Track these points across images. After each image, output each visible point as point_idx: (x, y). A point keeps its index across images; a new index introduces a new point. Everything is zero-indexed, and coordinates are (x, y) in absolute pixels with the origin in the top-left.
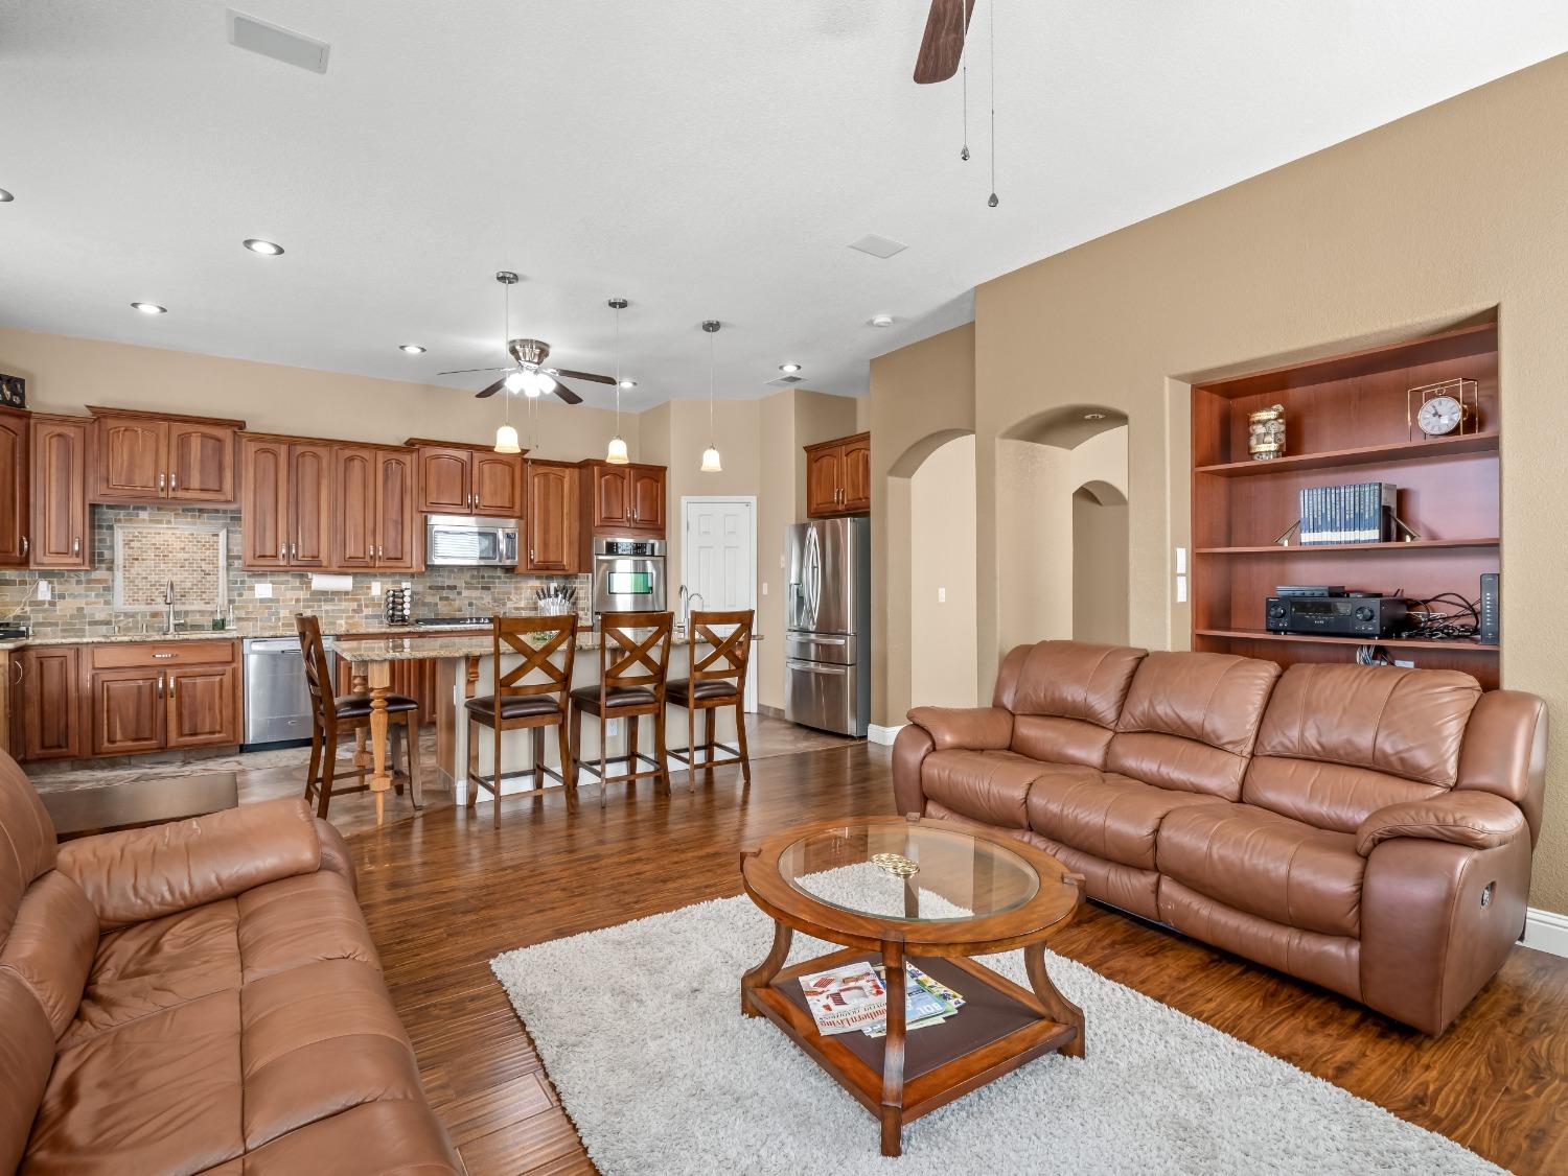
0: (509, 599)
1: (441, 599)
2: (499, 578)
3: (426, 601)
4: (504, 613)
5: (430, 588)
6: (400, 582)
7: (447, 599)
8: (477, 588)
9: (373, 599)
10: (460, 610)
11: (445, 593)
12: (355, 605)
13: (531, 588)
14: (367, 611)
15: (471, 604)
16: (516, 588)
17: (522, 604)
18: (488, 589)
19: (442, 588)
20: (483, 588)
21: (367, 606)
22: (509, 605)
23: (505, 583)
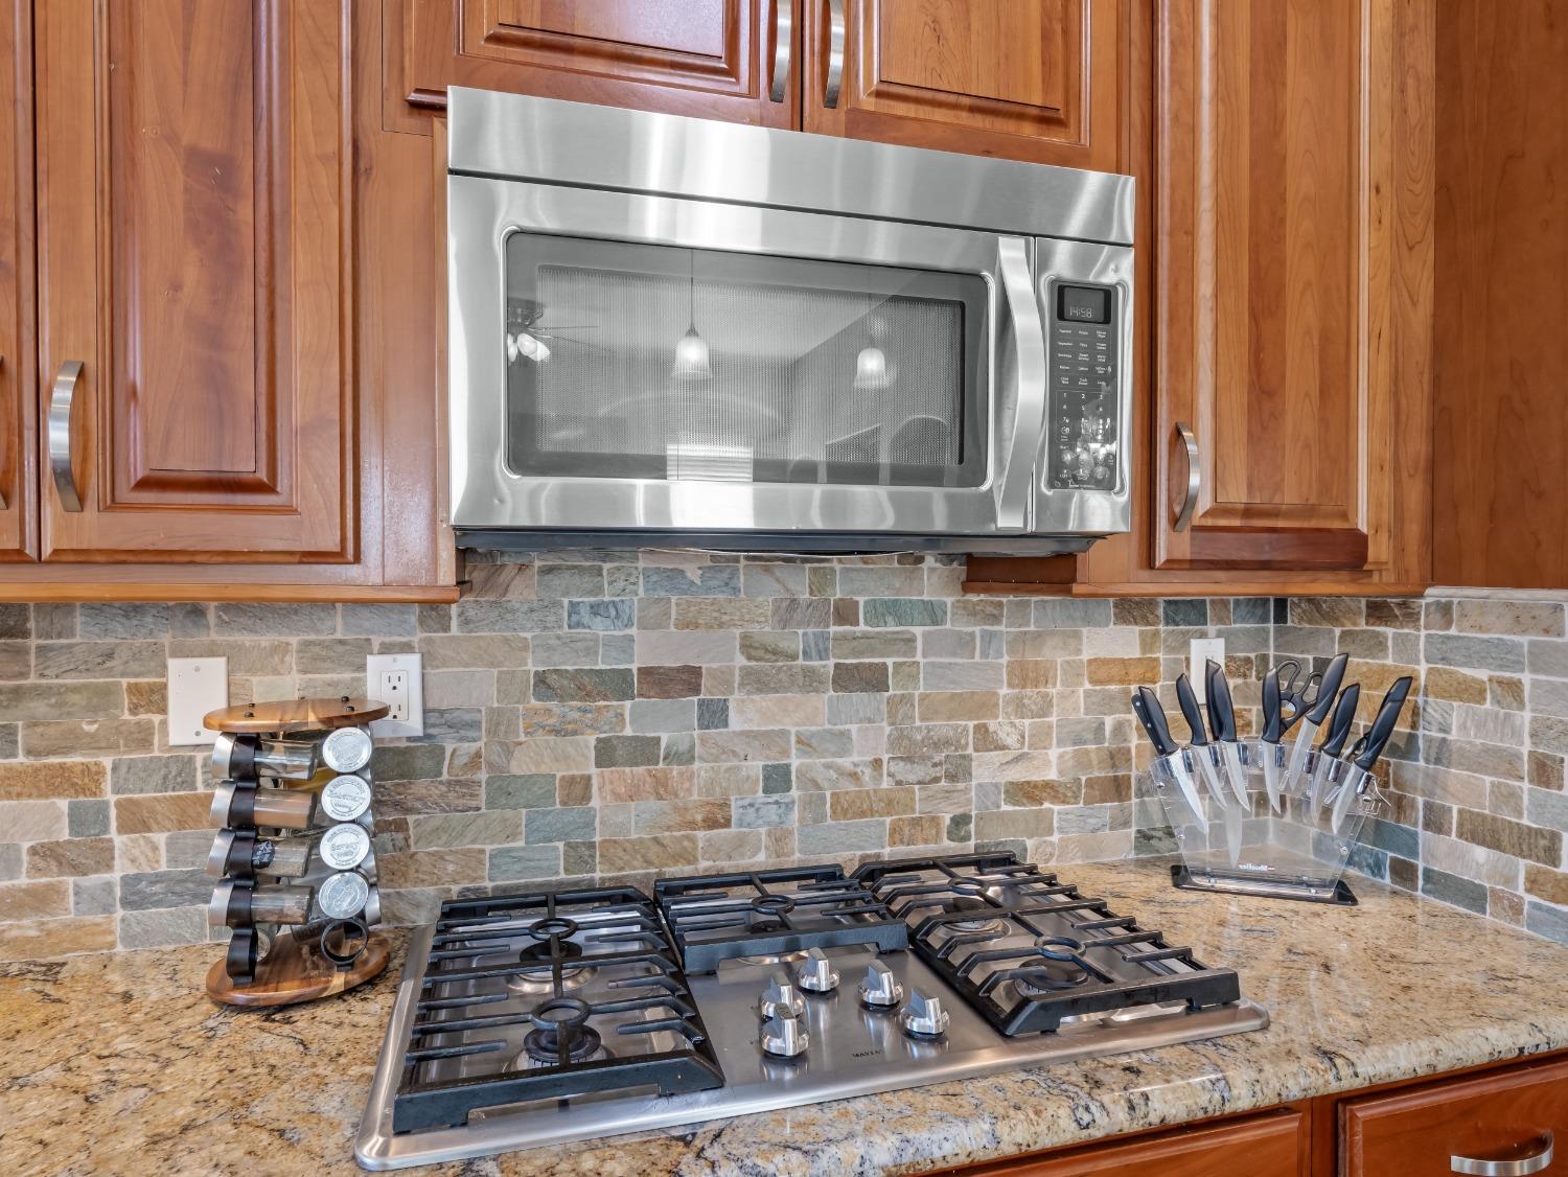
0: (987, 741)
1: (606, 754)
2: (933, 614)
3: (520, 766)
4: (960, 821)
5: (542, 683)
6: (354, 655)
7: (644, 750)
8: (810, 681)
9: (179, 768)
10: (716, 820)
11: (631, 717)
12: (54, 817)
13: (1101, 670)
14: (131, 855)
15: (776, 779)
16: (1026, 675)
17: (1051, 765)
18: (873, 679)
19: (618, 685)
20: (847, 679)
21: (136, 820)
22: (987, 770)
23: (965, 643)
